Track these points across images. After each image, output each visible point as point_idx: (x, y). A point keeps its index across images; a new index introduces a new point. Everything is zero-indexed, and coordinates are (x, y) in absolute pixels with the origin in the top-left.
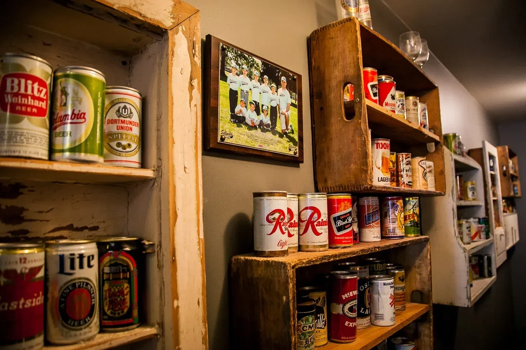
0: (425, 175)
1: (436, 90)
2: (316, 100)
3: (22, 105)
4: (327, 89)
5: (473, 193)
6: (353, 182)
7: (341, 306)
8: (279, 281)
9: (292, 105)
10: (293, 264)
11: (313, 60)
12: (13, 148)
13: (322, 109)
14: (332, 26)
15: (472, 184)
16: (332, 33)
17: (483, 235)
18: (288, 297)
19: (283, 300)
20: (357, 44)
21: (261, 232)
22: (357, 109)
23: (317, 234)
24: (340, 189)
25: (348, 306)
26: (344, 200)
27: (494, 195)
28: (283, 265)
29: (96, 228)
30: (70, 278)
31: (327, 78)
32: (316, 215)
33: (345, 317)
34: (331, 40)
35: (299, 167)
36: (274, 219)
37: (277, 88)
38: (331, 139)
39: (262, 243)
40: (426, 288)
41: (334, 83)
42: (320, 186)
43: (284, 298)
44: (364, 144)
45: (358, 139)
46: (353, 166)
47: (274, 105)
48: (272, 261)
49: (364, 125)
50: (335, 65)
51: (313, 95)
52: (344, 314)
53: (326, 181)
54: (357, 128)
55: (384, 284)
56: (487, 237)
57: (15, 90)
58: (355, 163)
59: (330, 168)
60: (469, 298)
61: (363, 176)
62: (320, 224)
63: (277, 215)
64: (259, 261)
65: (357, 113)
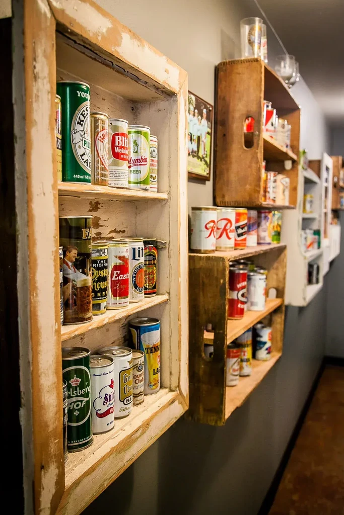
0: (284, 191)
1: (298, 111)
2: (220, 127)
3: (123, 154)
4: (230, 119)
5: (311, 206)
6: (247, 198)
7: (236, 292)
8: (218, 270)
9: (208, 133)
10: (228, 258)
11: (219, 90)
12: (120, 182)
13: (224, 135)
14: (240, 62)
15: (311, 197)
16: (240, 68)
17: (316, 245)
18: (225, 280)
19: (220, 282)
20: (261, 85)
21: (200, 236)
22: (255, 141)
23: (229, 238)
24: (235, 204)
25: (241, 293)
26: (243, 214)
27: (326, 207)
28: (222, 259)
29: (124, 232)
30: (138, 262)
31: (231, 108)
32: (229, 225)
33: (238, 301)
34: (238, 75)
35: (205, 184)
36: (210, 227)
37: (201, 119)
38: (231, 163)
39: (200, 244)
40: (281, 286)
41: (237, 115)
42: (218, 200)
43: (222, 281)
44: (259, 170)
45: (254, 165)
46: (248, 187)
47: (199, 135)
48: (212, 257)
49: (260, 155)
50: (240, 99)
51: (217, 122)
52: (238, 299)
53: (223, 196)
54: (255, 156)
55: (260, 279)
56: (319, 247)
57: (120, 145)
58: (250, 184)
59: (228, 186)
60: (304, 299)
61: (256, 195)
62: (231, 231)
63: (212, 224)
64: (201, 257)
65: (255, 144)
